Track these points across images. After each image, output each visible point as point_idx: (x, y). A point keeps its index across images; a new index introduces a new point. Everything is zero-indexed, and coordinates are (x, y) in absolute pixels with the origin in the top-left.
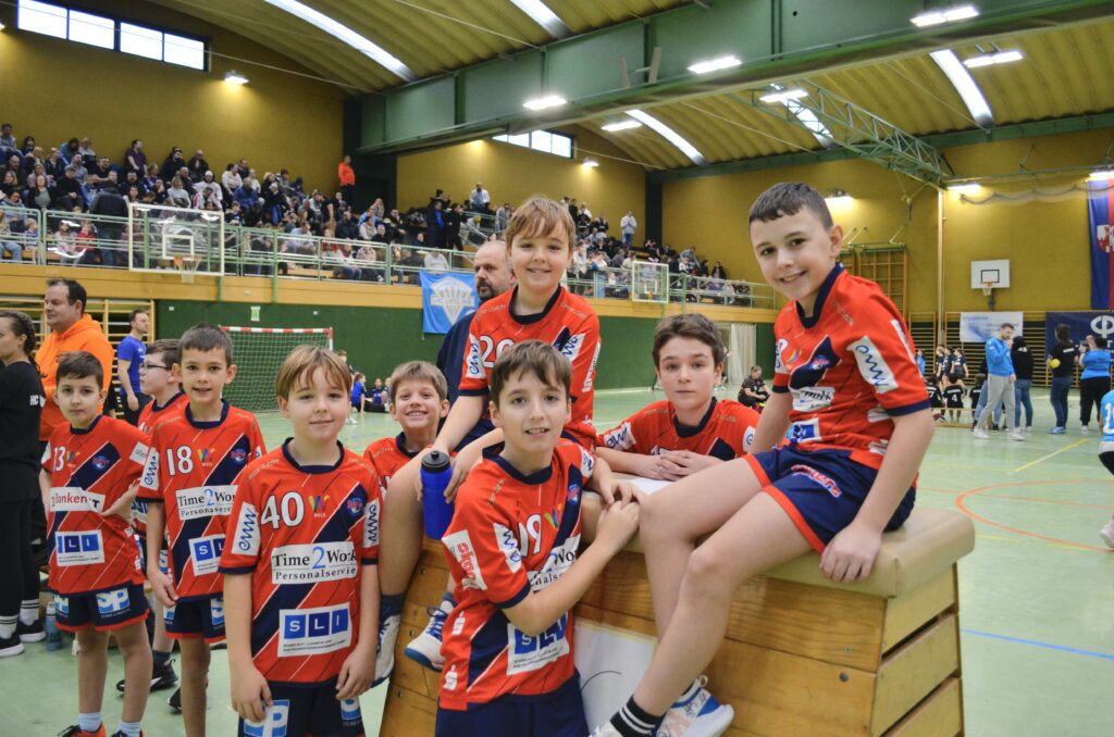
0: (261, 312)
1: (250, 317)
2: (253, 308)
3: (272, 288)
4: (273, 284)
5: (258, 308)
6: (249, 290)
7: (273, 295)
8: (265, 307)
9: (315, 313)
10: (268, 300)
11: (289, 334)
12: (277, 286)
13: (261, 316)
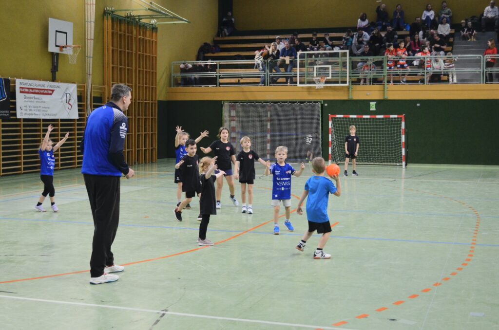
0: (376, 106)
1: (370, 108)
2: (371, 103)
3: (384, 90)
4: (384, 88)
5: (375, 103)
6: (370, 93)
7: (384, 94)
8: (379, 102)
9: (418, 105)
10: (382, 98)
11: (373, 118)
12: (386, 89)
13: (376, 108)
